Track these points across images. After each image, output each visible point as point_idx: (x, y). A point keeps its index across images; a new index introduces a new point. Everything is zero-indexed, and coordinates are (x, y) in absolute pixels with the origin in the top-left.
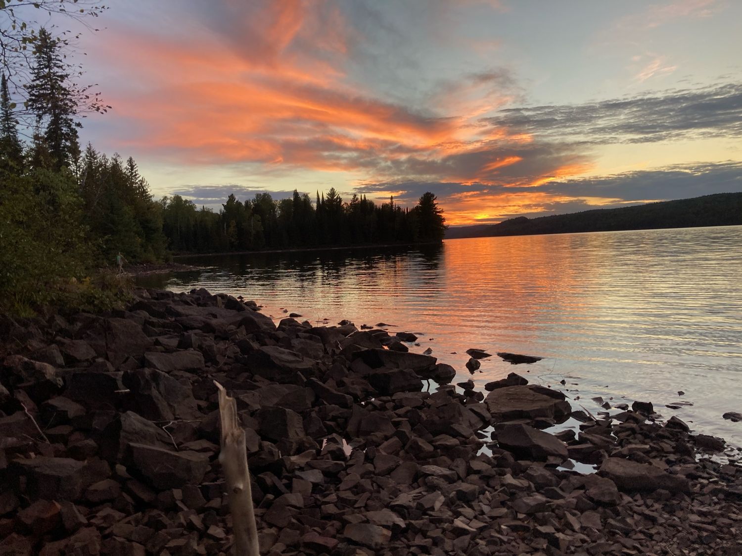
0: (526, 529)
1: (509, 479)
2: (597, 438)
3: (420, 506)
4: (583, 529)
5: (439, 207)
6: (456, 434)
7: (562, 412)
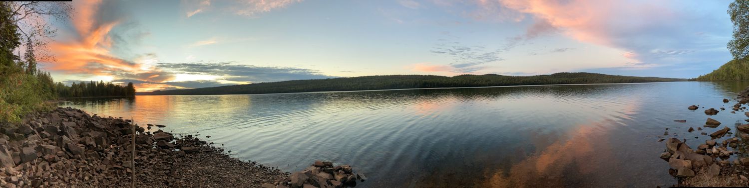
0: (166, 163)
1: (161, 152)
2: (180, 143)
3: (141, 159)
4: (178, 162)
5: (134, 87)
6: (147, 144)
7: (172, 138)
